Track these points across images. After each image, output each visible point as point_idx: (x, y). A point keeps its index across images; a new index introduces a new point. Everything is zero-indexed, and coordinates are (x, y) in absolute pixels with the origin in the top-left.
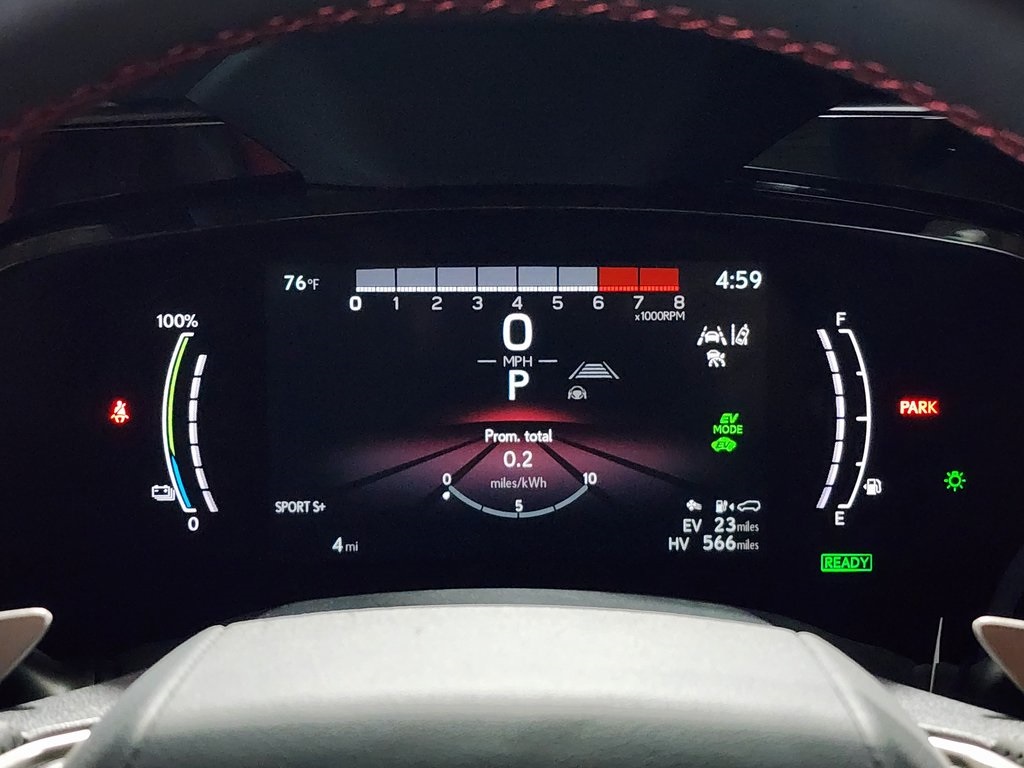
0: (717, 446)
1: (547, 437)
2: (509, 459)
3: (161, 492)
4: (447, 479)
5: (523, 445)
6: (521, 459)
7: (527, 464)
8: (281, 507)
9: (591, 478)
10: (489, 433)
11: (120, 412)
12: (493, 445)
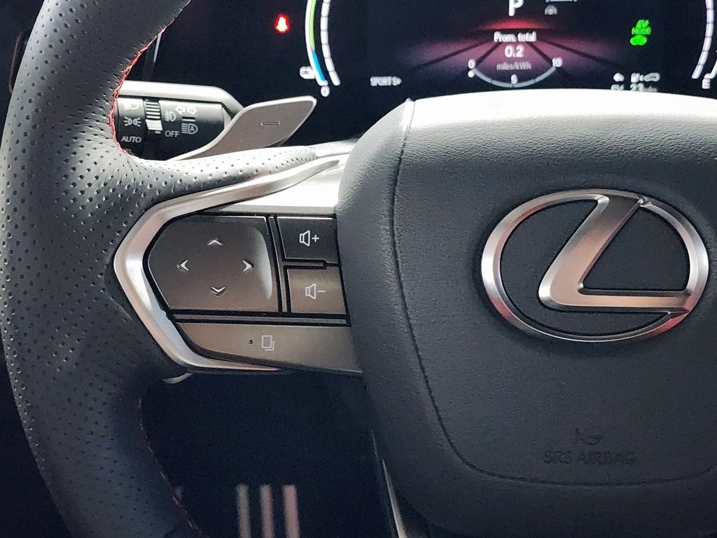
0: (633, 41)
1: (532, 37)
2: (509, 52)
3: (306, 72)
4: (472, 64)
5: (517, 43)
6: (516, 51)
7: (519, 55)
8: (375, 81)
9: (557, 62)
10: (498, 36)
11: (282, 25)
12: (499, 43)
